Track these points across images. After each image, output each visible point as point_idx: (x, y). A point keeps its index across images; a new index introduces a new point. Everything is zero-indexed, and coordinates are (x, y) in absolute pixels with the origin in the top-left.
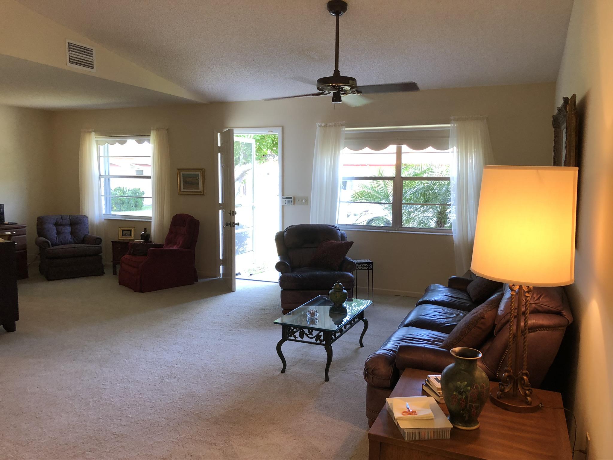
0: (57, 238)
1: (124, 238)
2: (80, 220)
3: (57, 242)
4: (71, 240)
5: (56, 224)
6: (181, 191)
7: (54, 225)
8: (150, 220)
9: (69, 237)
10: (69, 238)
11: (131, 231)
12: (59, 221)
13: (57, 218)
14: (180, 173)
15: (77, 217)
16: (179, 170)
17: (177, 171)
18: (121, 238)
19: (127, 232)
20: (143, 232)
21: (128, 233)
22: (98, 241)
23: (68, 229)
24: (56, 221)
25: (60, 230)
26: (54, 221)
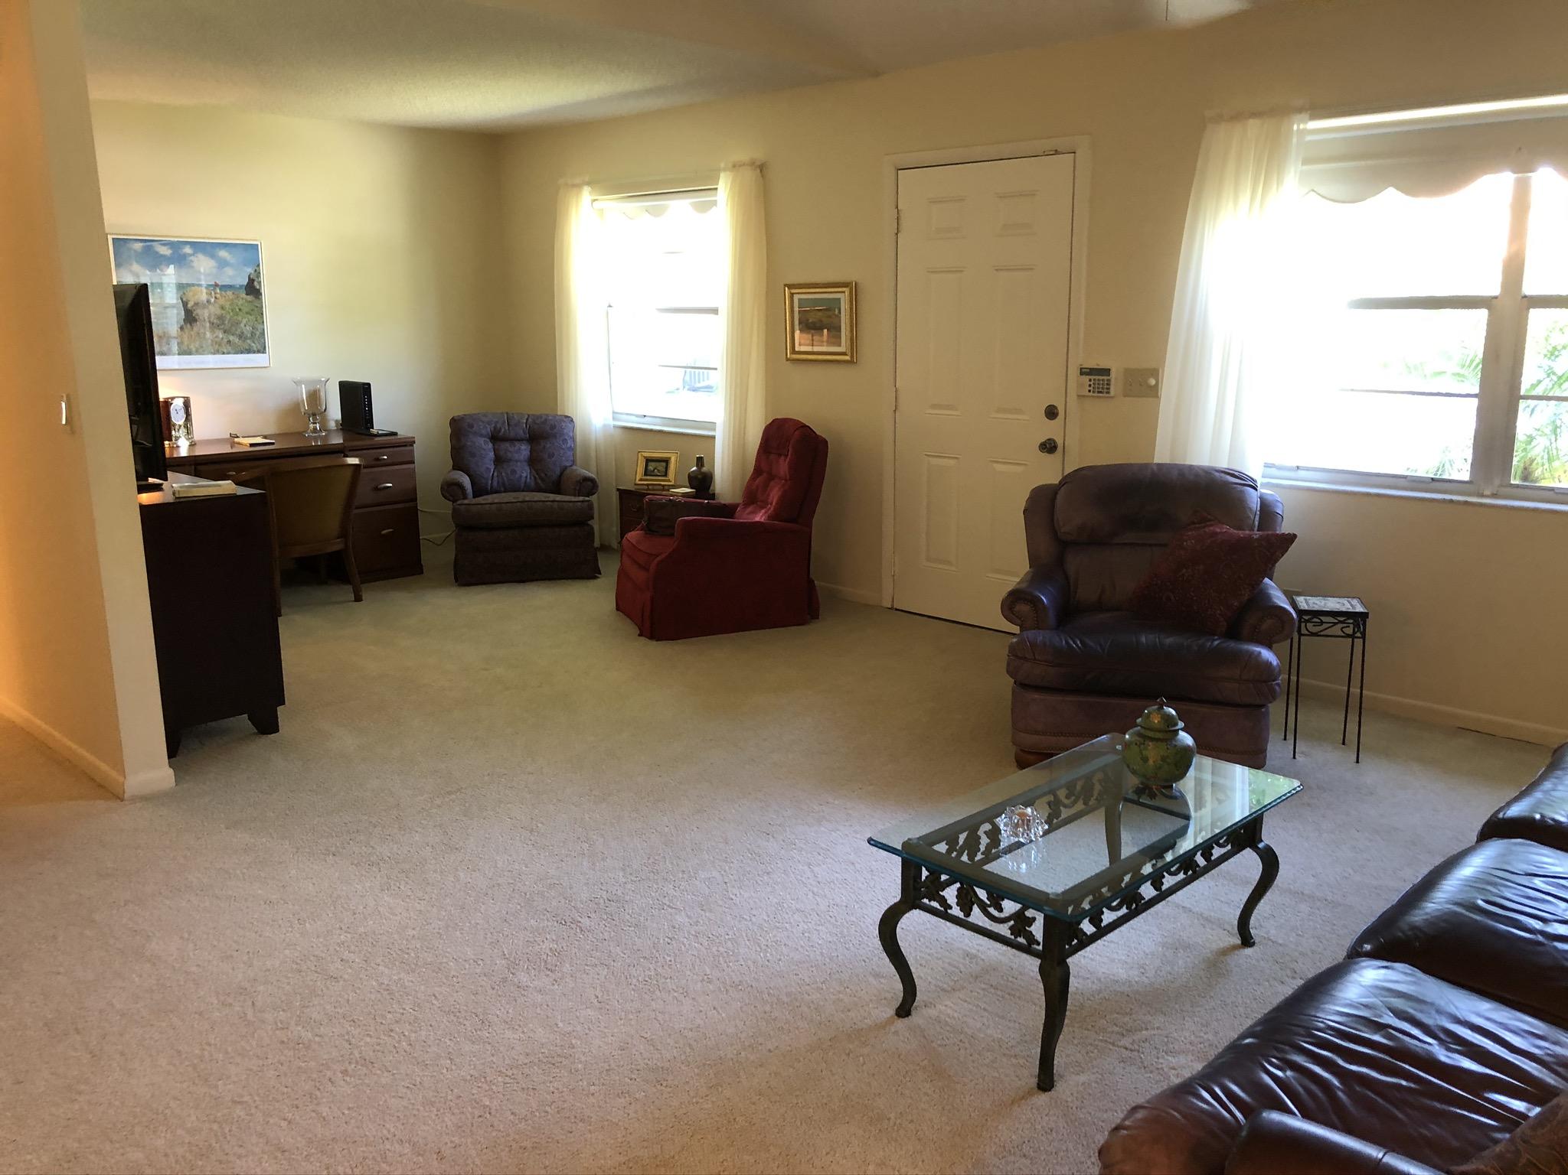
0: (495, 474)
1: (652, 481)
2: (553, 427)
3: (495, 484)
4: (528, 480)
5: (495, 438)
6: (794, 351)
7: (489, 438)
8: (711, 433)
9: (524, 473)
10: (524, 475)
11: (667, 461)
12: (500, 428)
13: (497, 422)
14: (792, 295)
15: (546, 420)
16: (790, 286)
17: (785, 290)
18: (641, 480)
19: (658, 464)
20: (695, 468)
21: (660, 468)
22: (588, 486)
23: (524, 450)
24: (495, 428)
25: (502, 453)
26: (489, 429)
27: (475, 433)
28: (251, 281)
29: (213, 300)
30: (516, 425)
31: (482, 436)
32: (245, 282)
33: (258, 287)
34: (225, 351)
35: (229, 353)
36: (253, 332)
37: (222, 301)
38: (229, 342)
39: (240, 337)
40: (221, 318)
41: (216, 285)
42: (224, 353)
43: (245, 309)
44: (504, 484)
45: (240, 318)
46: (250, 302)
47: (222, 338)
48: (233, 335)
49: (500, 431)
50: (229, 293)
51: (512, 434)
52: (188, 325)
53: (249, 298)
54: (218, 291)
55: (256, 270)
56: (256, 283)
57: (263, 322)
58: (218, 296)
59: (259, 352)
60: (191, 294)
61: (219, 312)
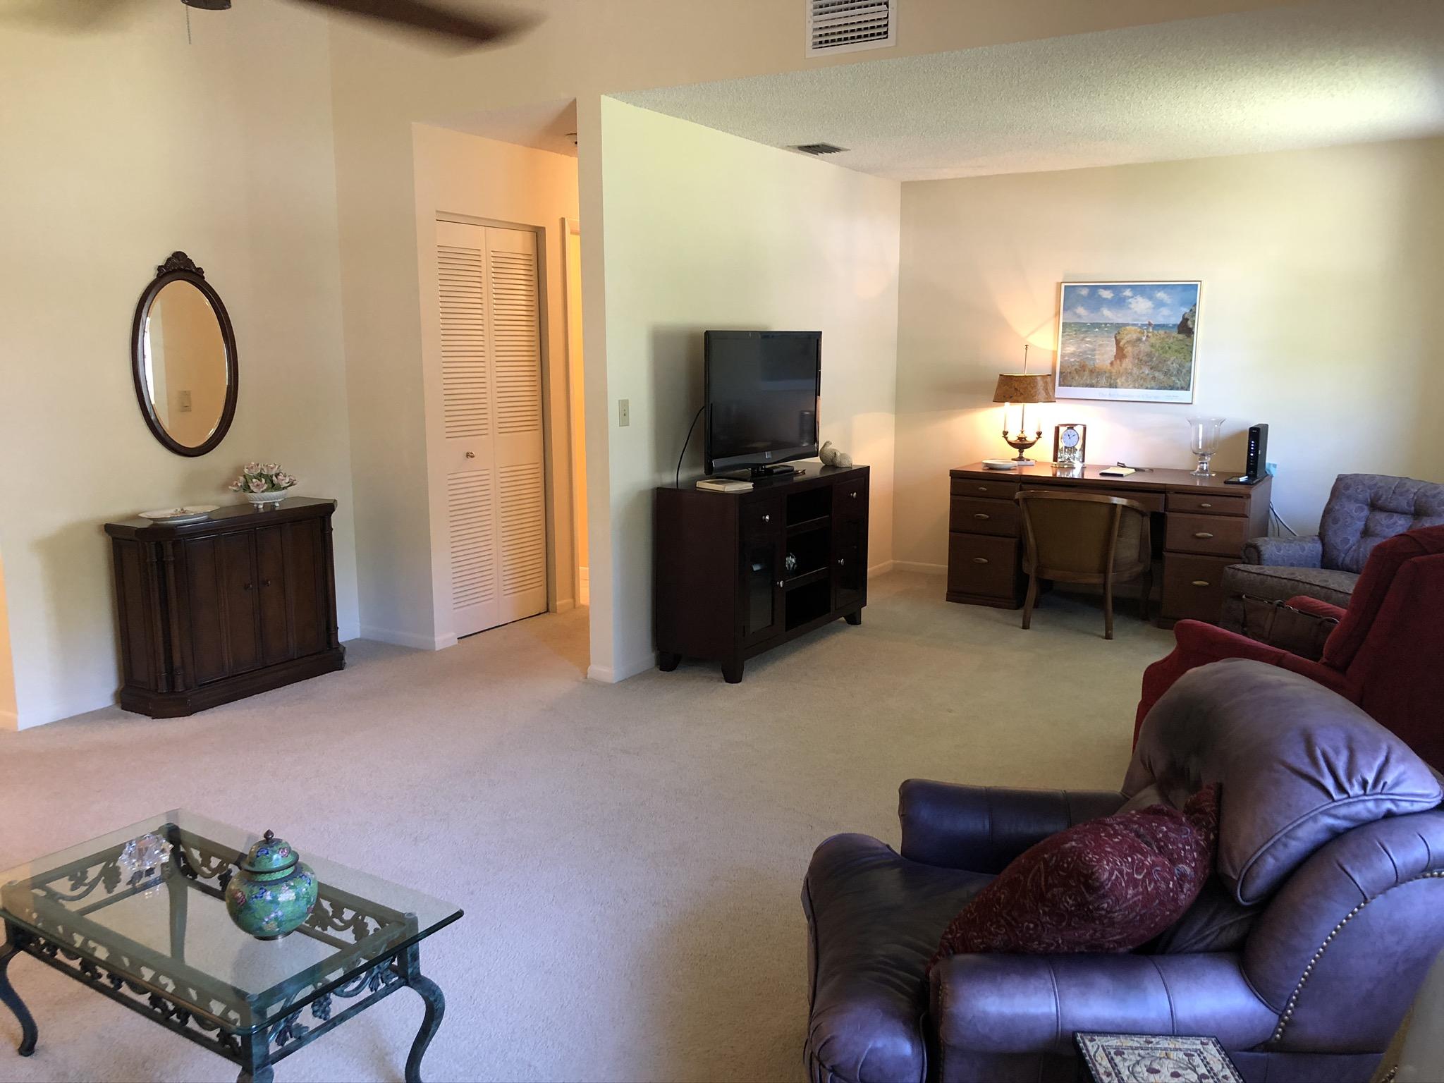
5: (1374, 506)
7: (1367, 505)
12: (1381, 496)
13: (1382, 488)
23: (1399, 524)
24: (1376, 494)
27: (1349, 497)
28: (1185, 320)
29: (1144, 338)
30: (1401, 495)
31: (1357, 501)
32: (1178, 320)
33: (1191, 326)
34: (1149, 386)
35: (1152, 388)
36: (1179, 370)
37: (1152, 340)
38: (1154, 378)
39: (1166, 373)
40: (1149, 355)
41: (1150, 324)
42: (1147, 388)
43: (1174, 347)
44: (1357, 562)
45: (1167, 356)
46: (1181, 340)
47: (1148, 374)
48: (1159, 371)
49: (1379, 499)
50: (1162, 332)
51: (1393, 505)
52: (1118, 362)
53: (1181, 337)
54: (1151, 330)
55: (1191, 310)
56: (1189, 322)
57: (1191, 360)
58: (1150, 335)
59: (1182, 389)
60: (1125, 332)
61: (1148, 349)
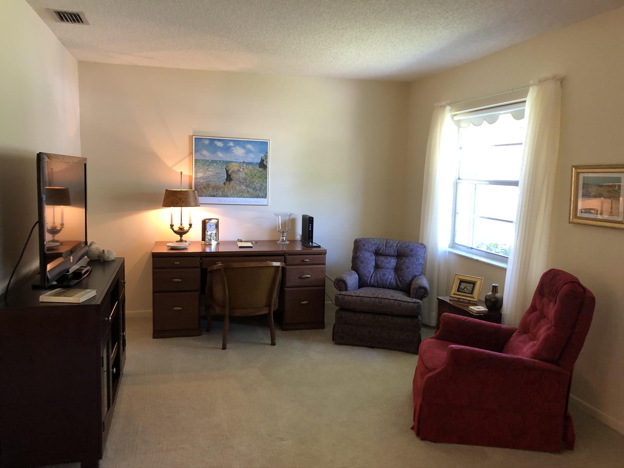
0: (374, 275)
2: (412, 250)
3: (372, 281)
4: (392, 281)
5: (377, 253)
6: (575, 216)
7: (374, 253)
10: (390, 277)
12: (381, 248)
13: (379, 244)
14: (578, 174)
15: (408, 245)
16: (576, 167)
17: (572, 170)
18: (454, 294)
20: (490, 293)
22: (422, 293)
23: (393, 262)
24: (378, 247)
25: (379, 263)
26: (374, 248)
27: (366, 250)
28: (262, 161)
29: (241, 170)
30: (390, 247)
31: (369, 251)
32: (259, 161)
33: (265, 164)
34: (245, 196)
35: (247, 197)
36: (260, 187)
37: (246, 171)
38: (248, 191)
39: (254, 189)
40: (245, 179)
41: (244, 162)
42: (244, 197)
43: (258, 175)
44: (377, 282)
45: (254, 179)
46: (261, 171)
47: (245, 190)
48: (250, 188)
49: (380, 250)
50: (251, 167)
51: (387, 252)
52: (228, 183)
53: (261, 169)
54: (245, 165)
55: (265, 155)
56: (265, 162)
57: (266, 182)
58: (244, 168)
59: (263, 197)
60: (231, 166)
61: (244, 176)
